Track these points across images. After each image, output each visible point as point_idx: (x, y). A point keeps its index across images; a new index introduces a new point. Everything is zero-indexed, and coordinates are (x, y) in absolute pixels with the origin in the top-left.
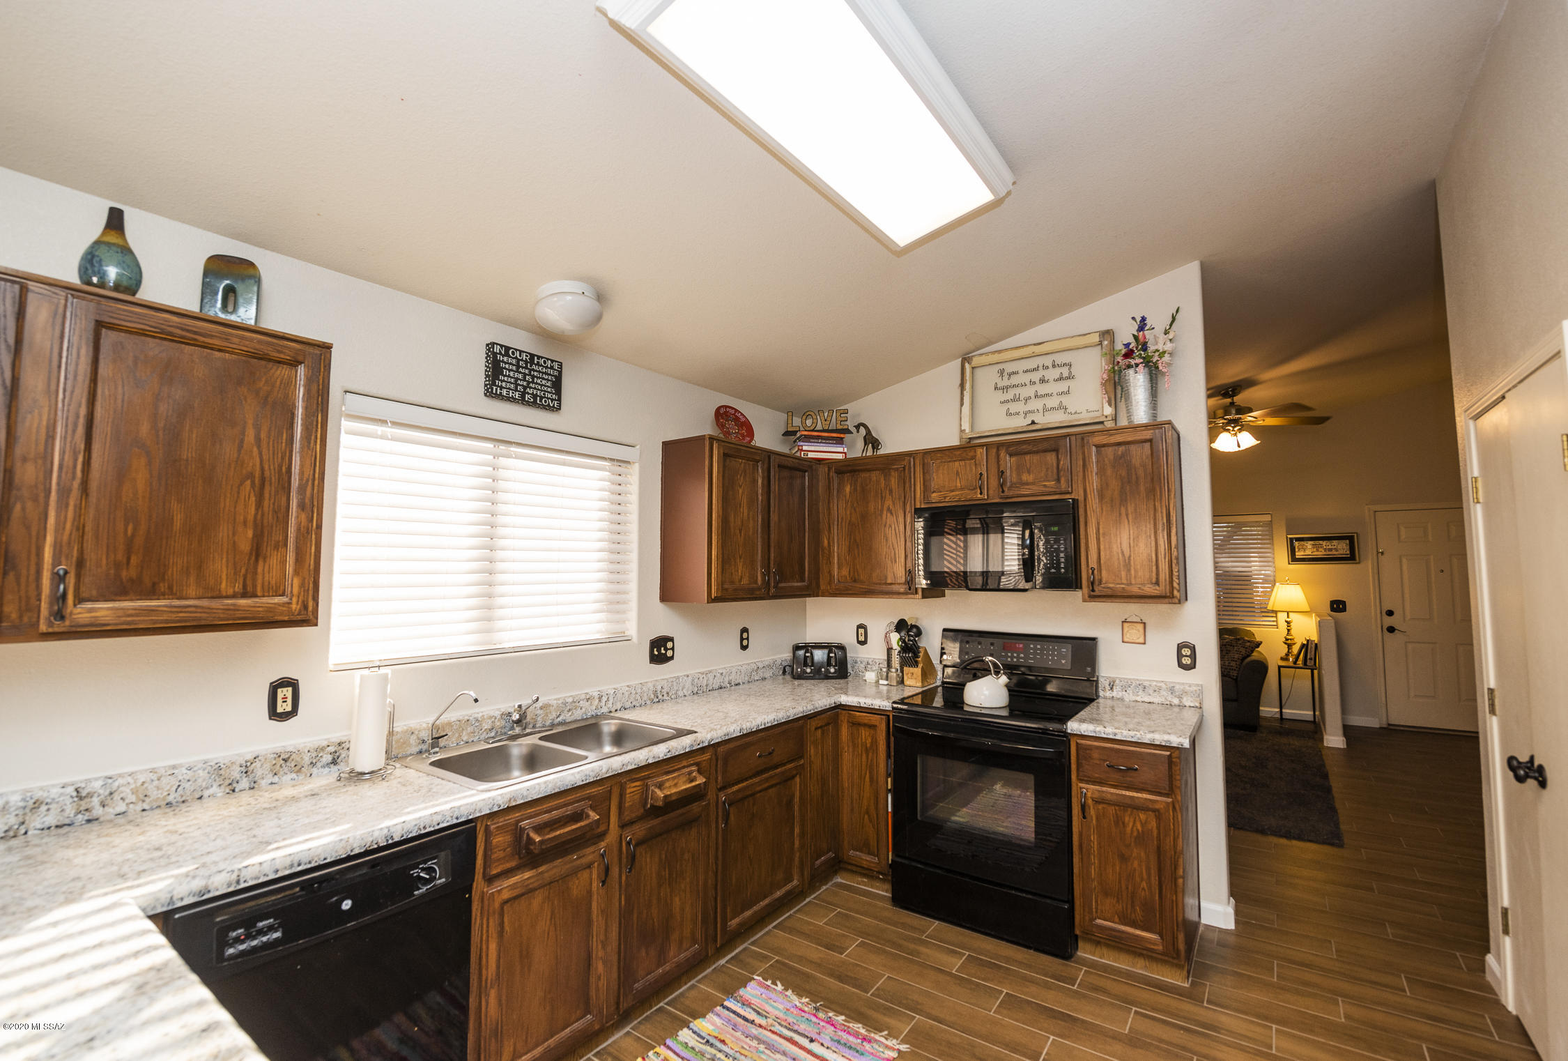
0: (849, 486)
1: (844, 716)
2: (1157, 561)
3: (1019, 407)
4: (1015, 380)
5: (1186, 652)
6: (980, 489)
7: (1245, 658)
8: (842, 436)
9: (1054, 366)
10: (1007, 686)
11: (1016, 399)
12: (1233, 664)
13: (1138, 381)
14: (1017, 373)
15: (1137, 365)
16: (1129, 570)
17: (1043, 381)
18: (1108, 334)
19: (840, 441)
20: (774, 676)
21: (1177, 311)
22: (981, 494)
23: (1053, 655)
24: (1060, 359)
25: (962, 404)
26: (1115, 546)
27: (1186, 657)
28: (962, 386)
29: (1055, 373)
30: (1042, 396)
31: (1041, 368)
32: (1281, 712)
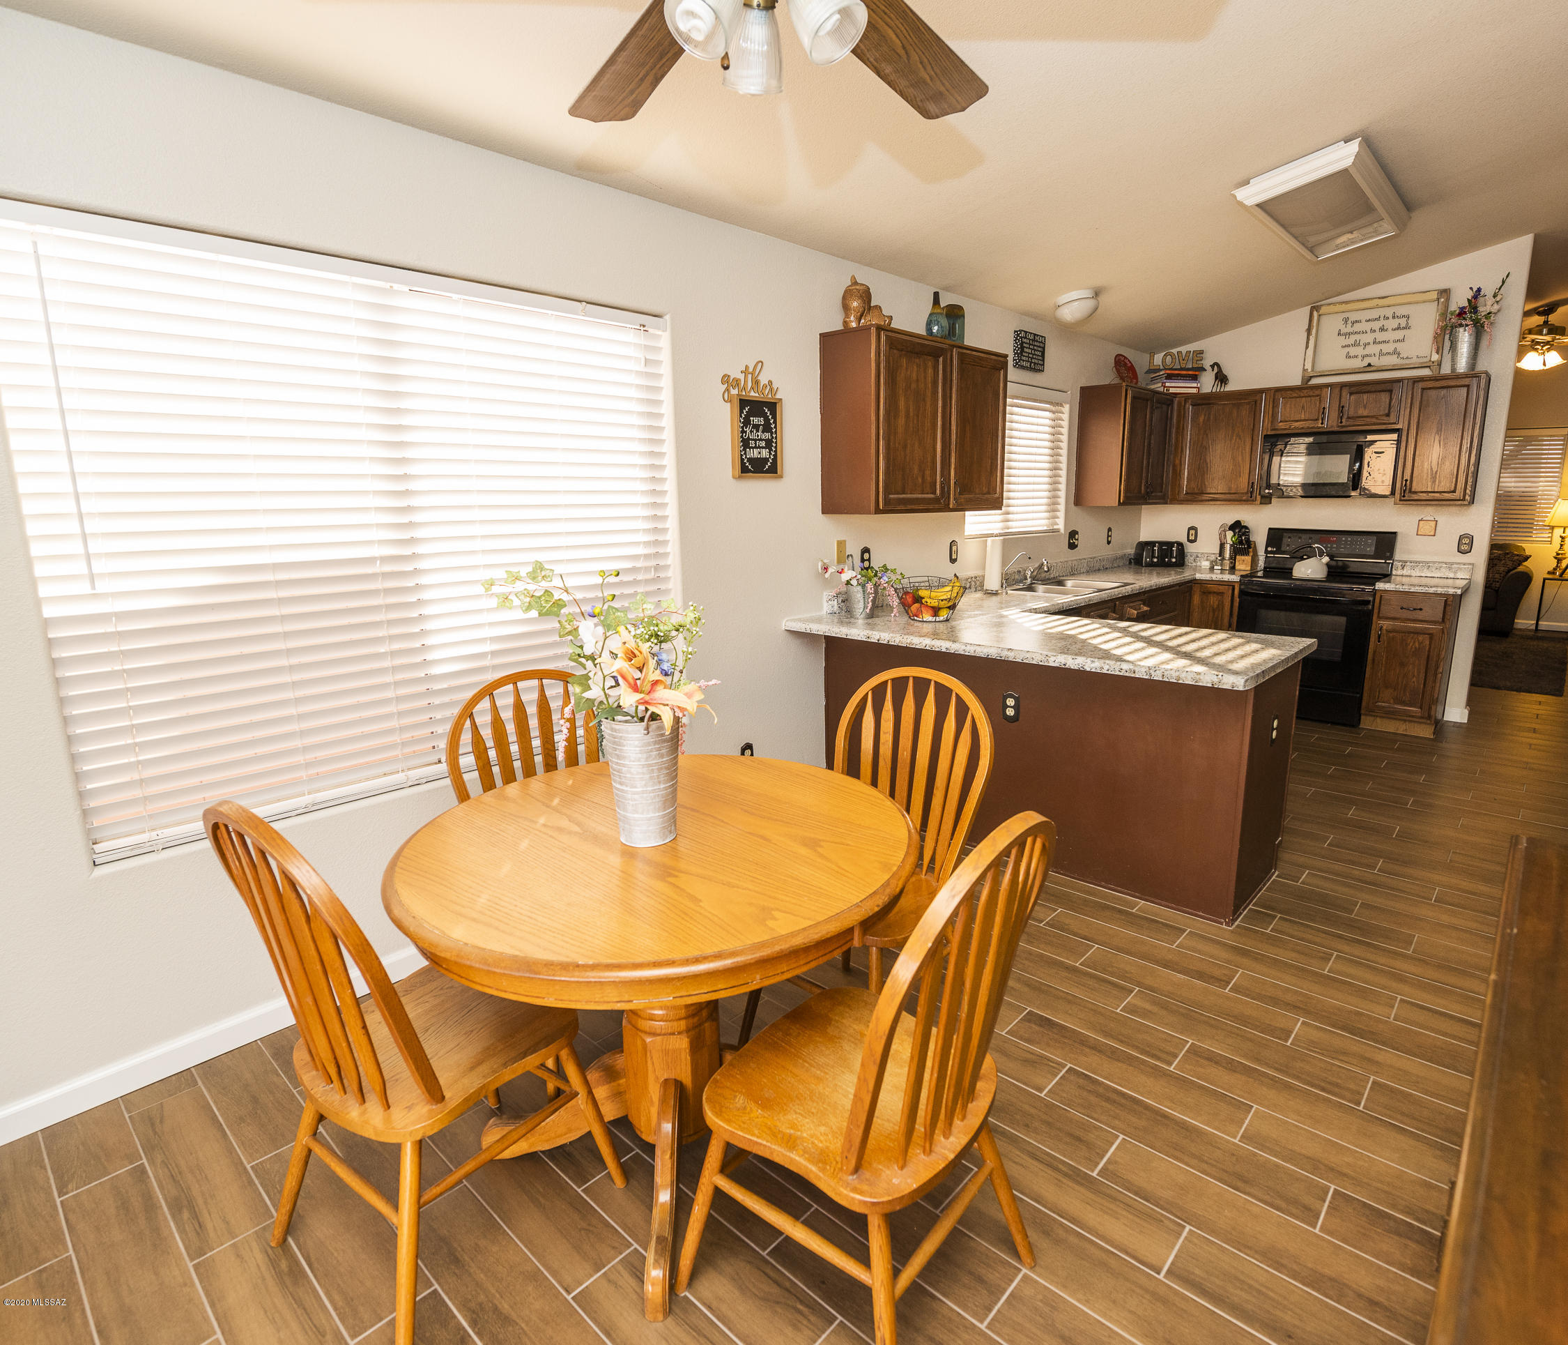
0: (1203, 416)
1: (1197, 589)
2: (1457, 474)
3: (1359, 351)
4: (1357, 327)
5: (1466, 541)
6: (1322, 419)
7: (1510, 571)
8: (1197, 373)
9: (1394, 317)
10: (1327, 564)
11: (1356, 344)
12: (1497, 576)
13: (1465, 338)
14: (1360, 321)
15: (1467, 325)
16: (1434, 482)
17: (1382, 329)
18: (1445, 293)
19: (1195, 378)
20: (1124, 565)
21: (1507, 276)
22: (1322, 424)
23: (1361, 545)
24: (1401, 311)
25: (1307, 347)
26: (1426, 464)
27: (1465, 544)
28: (1309, 331)
29: (1393, 323)
30: (1379, 343)
31: (1382, 318)
32: (1537, 624)
